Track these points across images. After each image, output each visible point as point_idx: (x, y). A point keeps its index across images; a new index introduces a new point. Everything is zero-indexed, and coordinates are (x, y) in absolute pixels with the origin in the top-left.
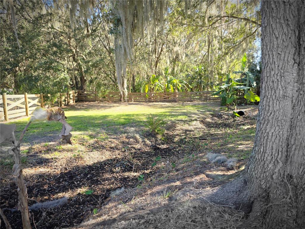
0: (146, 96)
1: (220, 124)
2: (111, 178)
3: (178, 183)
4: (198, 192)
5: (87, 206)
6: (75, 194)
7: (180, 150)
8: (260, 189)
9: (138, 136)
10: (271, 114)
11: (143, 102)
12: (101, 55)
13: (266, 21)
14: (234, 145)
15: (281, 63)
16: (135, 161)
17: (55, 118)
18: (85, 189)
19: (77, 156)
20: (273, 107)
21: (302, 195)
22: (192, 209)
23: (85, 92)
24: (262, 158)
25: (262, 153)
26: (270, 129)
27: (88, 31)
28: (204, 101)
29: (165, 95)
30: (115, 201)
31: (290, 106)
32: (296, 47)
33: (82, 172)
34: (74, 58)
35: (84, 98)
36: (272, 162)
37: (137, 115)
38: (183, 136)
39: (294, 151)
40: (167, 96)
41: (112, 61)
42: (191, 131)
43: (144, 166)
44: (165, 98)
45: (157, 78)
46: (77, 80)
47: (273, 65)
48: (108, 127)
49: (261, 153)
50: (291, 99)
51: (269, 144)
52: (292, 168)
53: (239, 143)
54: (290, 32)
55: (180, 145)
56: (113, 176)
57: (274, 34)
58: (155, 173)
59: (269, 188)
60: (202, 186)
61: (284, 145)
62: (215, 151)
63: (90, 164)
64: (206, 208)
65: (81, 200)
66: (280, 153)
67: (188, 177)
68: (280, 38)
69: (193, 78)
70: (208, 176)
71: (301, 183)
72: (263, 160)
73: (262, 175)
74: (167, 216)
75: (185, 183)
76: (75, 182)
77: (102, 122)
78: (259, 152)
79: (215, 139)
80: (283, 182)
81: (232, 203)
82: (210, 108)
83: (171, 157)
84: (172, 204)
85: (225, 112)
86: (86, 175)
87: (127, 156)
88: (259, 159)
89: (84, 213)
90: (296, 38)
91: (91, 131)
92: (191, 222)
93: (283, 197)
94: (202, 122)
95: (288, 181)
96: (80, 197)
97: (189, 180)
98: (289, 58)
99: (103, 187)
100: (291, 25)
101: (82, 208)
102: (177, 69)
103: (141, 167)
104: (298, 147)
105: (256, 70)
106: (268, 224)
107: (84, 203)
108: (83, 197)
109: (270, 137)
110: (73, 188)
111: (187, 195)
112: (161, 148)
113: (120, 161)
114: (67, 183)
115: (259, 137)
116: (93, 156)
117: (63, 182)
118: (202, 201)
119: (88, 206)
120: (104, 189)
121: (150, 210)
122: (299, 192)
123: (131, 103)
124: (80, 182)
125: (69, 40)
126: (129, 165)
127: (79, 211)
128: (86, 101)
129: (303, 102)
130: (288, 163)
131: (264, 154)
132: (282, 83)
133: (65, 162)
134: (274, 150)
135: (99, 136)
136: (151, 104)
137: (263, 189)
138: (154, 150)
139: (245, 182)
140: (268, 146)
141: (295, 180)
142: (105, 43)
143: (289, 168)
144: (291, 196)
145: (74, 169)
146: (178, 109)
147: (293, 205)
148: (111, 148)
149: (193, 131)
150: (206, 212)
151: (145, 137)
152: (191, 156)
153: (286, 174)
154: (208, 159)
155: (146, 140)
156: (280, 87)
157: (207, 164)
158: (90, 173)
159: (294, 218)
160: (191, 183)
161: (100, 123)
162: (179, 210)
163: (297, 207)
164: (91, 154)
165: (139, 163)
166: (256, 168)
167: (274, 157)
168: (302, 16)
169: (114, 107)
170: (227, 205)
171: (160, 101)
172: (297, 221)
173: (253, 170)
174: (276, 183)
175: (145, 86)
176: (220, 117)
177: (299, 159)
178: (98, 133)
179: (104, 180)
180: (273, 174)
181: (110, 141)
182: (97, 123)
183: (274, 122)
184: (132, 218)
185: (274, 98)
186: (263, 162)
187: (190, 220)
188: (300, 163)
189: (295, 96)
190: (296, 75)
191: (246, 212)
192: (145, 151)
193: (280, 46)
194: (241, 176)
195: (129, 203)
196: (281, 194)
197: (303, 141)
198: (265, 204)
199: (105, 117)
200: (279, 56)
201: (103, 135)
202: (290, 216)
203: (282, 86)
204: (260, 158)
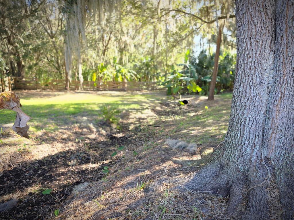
0: (94, 84)
1: (168, 112)
2: (67, 172)
3: (147, 172)
4: (174, 180)
5: (43, 207)
6: (25, 194)
7: (137, 138)
8: (237, 173)
9: (91, 126)
10: (248, 100)
11: (91, 90)
12: (43, 39)
13: (245, 8)
14: (187, 131)
15: (259, 51)
16: (91, 152)
17: (7, 106)
18: (37, 187)
19: (22, 151)
20: (250, 93)
21: (281, 176)
22: (173, 199)
23: (24, 79)
24: (240, 143)
25: (240, 138)
26: (247, 114)
27: (26, 12)
28: (151, 90)
29: (114, 84)
30: (79, 198)
31: (266, 92)
32: (272, 36)
33: (30, 169)
34: (9, 40)
35: (23, 86)
36: (250, 146)
37: (88, 104)
38: (137, 124)
39: (271, 135)
40: (115, 85)
41: (55, 46)
42: (144, 119)
43: (103, 157)
44: (114, 88)
45: (105, 66)
46: (13, 66)
47: (251, 52)
48: (56, 117)
49: (238, 138)
50: (267, 86)
51: (247, 129)
52: (269, 151)
53: (191, 128)
54: (268, 20)
55: (136, 133)
56: (69, 170)
57: (253, 21)
58: (115, 163)
59: (247, 171)
60: (174, 173)
61: (260, 129)
62: (173, 138)
63: (40, 158)
64: (187, 197)
65: (34, 200)
66: (257, 137)
67: (156, 165)
68: (259, 26)
69: (140, 69)
70: (175, 162)
71: (278, 165)
72: (241, 144)
73: (240, 159)
74: (148, 210)
75: (155, 172)
76: (23, 180)
77: (49, 112)
78: (236, 137)
79: (168, 126)
80: (261, 164)
81: (209, 188)
82: (158, 97)
83: (130, 146)
84: (150, 196)
85: (171, 101)
86: (35, 171)
87: (81, 147)
88: (235, 144)
89: (40, 215)
90: (273, 27)
91: (37, 122)
92: (176, 213)
93: (263, 179)
94: (153, 110)
95: (265, 163)
96: (32, 197)
97: (157, 168)
98: (266, 46)
99: (58, 183)
100: (269, 14)
101: (36, 209)
102: (125, 59)
103: (99, 158)
104: (275, 131)
105: (196, 64)
106: (255, 207)
107: (38, 203)
108: (36, 197)
109: (247, 123)
110: (22, 188)
111: (163, 184)
112: (117, 137)
113: (74, 153)
114: (13, 182)
115: (235, 123)
116: (42, 149)
117: (8, 182)
118: (180, 189)
119: (45, 206)
120: (60, 185)
121: (127, 206)
122: (277, 173)
123: (78, 91)
124: (30, 179)
125: (2, 19)
126: (85, 157)
127: (34, 214)
128: (25, 89)
129: (279, 88)
130: (265, 146)
131: (241, 138)
132: (259, 70)
133: (8, 158)
134: (251, 135)
135: (47, 127)
136: (100, 92)
137: (241, 172)
138: (111, 140)
139: (222, 167)
140: (245, 131)
141: (272, 162)
142: (47, 26)
143: (266, 151)
144: (270, 178)
145: (20, 166)
146: (128, 99)
147: (273, 186)
148: (63, 139)
149: (146, 119)
150: (187, 200)
151: (99, 126)
152: (149, 143)
153: (263, 156)
154: (169, 145)
155: (101, 129)
156: (257, 73)
157: (169, 150)
158: (41, 169)
159: (277, 198)
160: (162, 171)
161: (46, 113)
162: (159, 201)
163: (278, 188)
164: (40, 147)
165: (97, 154)
166: (232, 152)
167: (251, 141)
168: (279, 6)
169: (59, 96)
170: (205, 190)
171: (110, 90)
172: (282, 201)
173: (229, 154)
174: (255, 166)
175: (92, 75)
176: (167, 105)
177: (276, 142)
178: (45, 124)
179: (59, 175)
180: (251, 158)
181: (61, 132)
182: (43, 113)
183: (251, 107)
184: (109, 217)
185: (251, 84)
186: (241, 146)
187: (175, 212)
188: (277, 146)
189: (271, 82)
190: (272, 62)
191: (223, 196)
192: (100, 141)
193: (258, 34)
194: (216, 161)
195: (98, 199)
196: (261, 177)
197: (279, 125)
198: (245, 187)
199: (52, 106)
200: (257, 44)
201: (52, 126)
202: (273, 197)
203: (259, 73)
204: (237, 143)
